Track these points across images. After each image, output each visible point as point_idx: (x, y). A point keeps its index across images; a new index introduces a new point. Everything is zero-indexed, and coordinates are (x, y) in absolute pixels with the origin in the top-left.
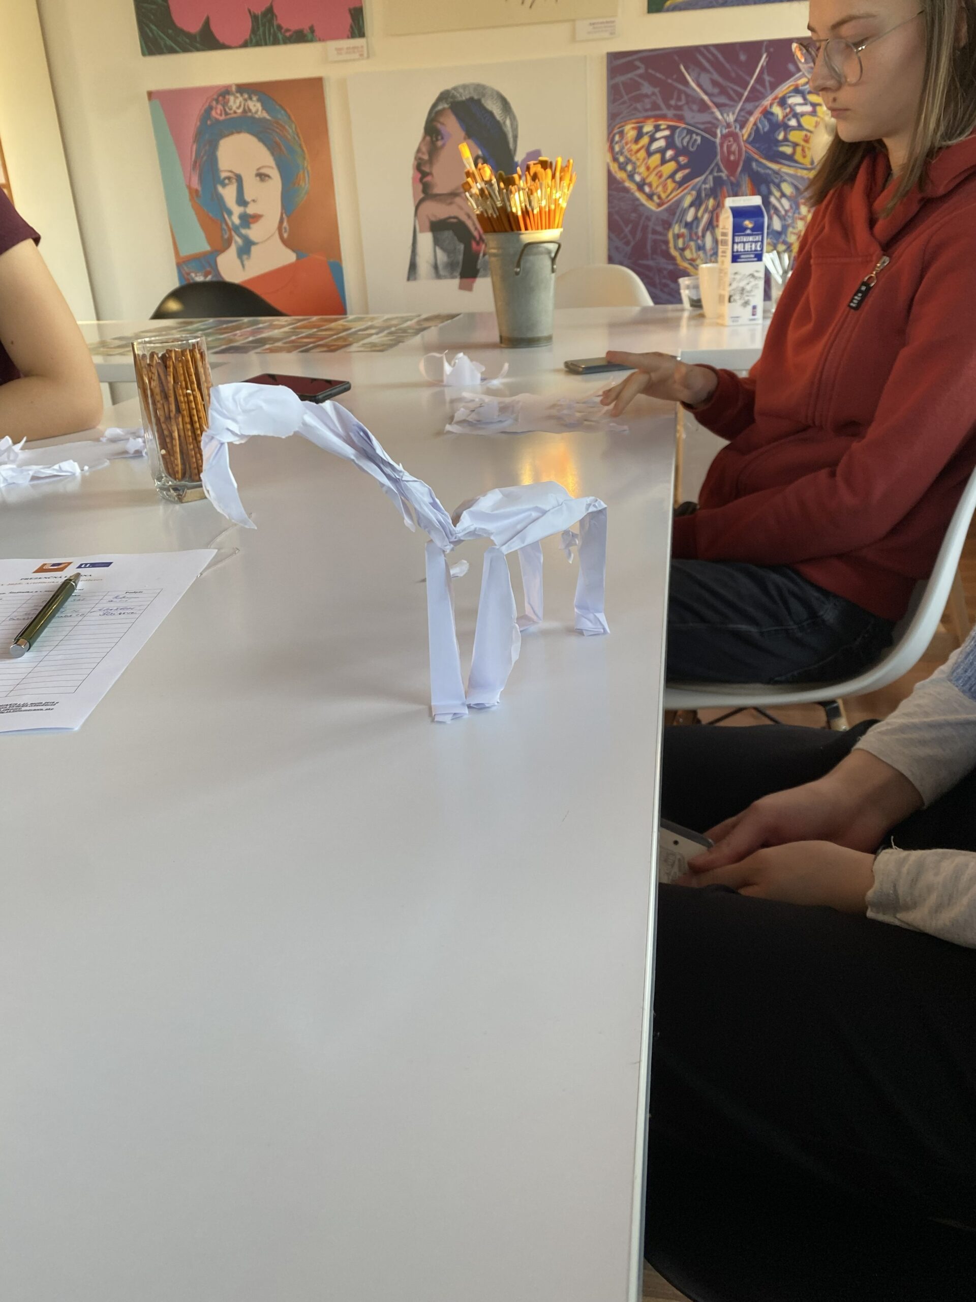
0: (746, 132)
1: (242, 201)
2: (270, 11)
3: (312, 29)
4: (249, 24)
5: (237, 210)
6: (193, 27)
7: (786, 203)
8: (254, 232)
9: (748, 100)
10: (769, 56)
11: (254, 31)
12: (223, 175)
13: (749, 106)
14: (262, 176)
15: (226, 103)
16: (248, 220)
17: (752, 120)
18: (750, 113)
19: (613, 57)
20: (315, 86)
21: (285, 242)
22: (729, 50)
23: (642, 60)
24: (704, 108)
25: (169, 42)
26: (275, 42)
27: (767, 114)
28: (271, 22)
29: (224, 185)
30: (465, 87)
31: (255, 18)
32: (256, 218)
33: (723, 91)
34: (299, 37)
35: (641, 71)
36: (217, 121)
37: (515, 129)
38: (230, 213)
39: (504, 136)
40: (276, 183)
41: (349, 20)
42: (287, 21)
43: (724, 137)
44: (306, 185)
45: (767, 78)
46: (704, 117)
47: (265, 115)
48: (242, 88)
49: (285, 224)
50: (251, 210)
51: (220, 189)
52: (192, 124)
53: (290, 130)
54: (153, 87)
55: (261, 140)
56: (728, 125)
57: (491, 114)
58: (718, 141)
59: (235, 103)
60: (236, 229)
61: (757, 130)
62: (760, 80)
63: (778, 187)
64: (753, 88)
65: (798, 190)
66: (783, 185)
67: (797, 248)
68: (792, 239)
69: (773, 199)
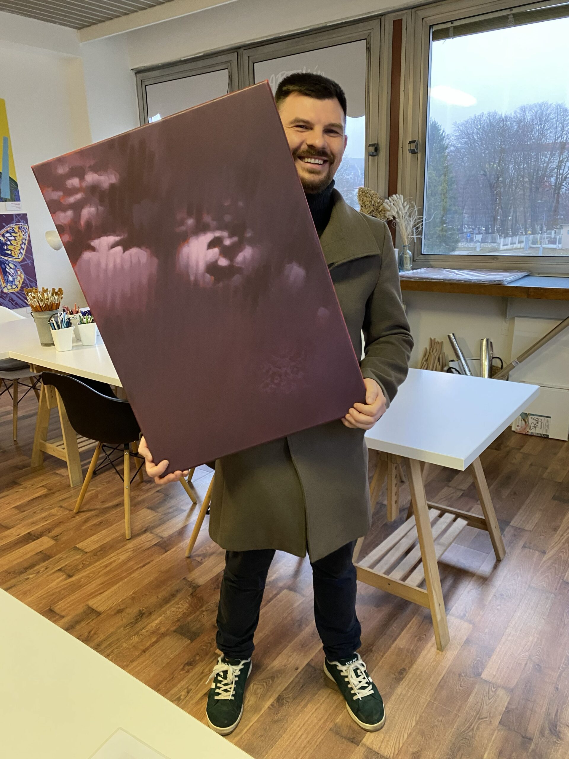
7: (12, 271)
65: (15, 266)
66: (10, 264)
67: (19, 286)
68: (17, 283)
69: (7, 269)
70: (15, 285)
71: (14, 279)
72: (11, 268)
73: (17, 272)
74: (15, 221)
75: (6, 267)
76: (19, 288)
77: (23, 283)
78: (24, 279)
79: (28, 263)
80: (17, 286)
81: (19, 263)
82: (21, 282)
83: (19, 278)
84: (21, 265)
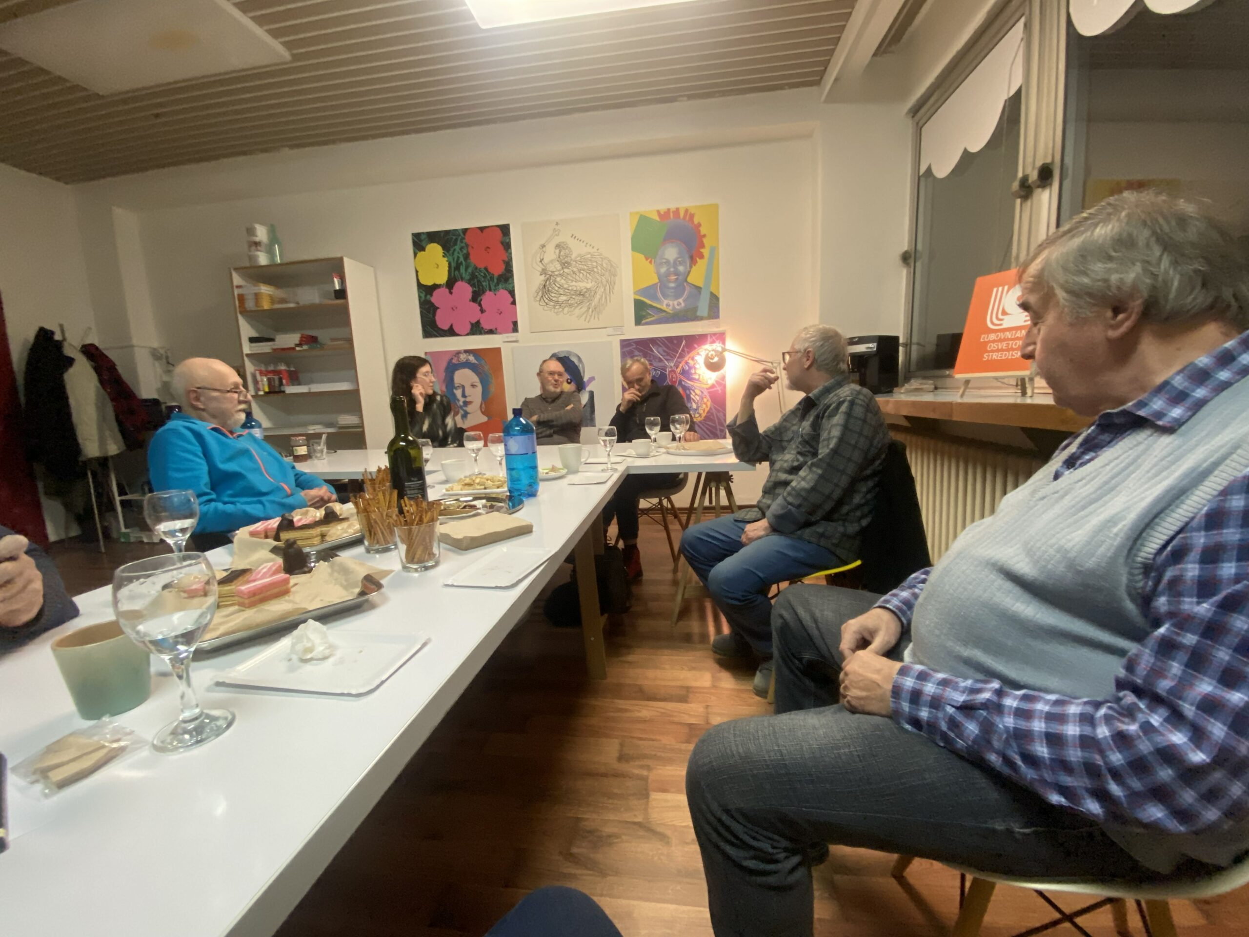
0: (678, 370)
1: (464, 396)
2: (478, 322)
3: (496, 329)
4: (469, 327)
5: (462, 400)
6: (446, 327)
7: (698, 398)
8: (469, 409)
9: (678, 358)
10: (686, 341)
11: (472, 329)
12: (456, 385)
13: (679, 360)
14: (473, 386)
15: (459, 357)
16: (466, 403)
17: (681, 365)
18: (680, 363)
19: (622, 341)
20: (497, 351)
21: (483, 413)
22: (670, 339)
23: (634, 342)
24: (660, 360)
25: (435, 333)
26: (481, 333)
27: (687, 363)
28: (479, 326)
29: (456, 389)
30: (562, 352)
31: (472, 324)
32: (470, 402)
33: (668, 354)
34: (491, 332)
35: (634, 347)
36: (455, 364)
37: (584, 368)
38: (458, 400)
39: (579, 371)
40: (479, 389)
41: (512, 326)
42: (485, 325)
43: (670, 372)
44: (492, 389)
45: (685, 349)
46: (660, 364)
47: (476, 362)
48: (466, 351)
49: (483, 406)
50: (468, 399)
51: (455, 391)
52: (444, 364)
53: (486, 368)
54: (428, 351)
55: (474, 371)
56: (671, 367)
57: (573, 362)
58: (667, 373)
59: (463, 357)
60: (461, 407)
61: (683, 369)
62: (683, 350)
63: (694, 391)
64: (680, 353)
65: (702, 392)
66: (696, 391)
67: (704, 415)
68: (701, 412)
69: (692, 396)
70: (698, 413)
71: (698, 407)
72: (696, 394)
73: (703, 399)
74: (709, 342)
75: (690, 393)
76: (703, 418)
77: (708, 412)
78: (710, 408)
79: (718, 390)
80: (700, 415)
81: (707, 389)
82: (706, 411)
83: (704, 406)
84: (709, 392)
